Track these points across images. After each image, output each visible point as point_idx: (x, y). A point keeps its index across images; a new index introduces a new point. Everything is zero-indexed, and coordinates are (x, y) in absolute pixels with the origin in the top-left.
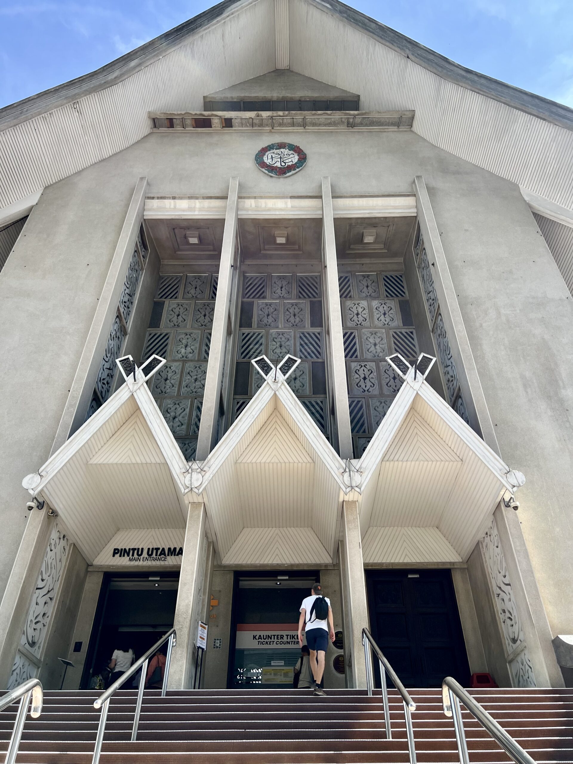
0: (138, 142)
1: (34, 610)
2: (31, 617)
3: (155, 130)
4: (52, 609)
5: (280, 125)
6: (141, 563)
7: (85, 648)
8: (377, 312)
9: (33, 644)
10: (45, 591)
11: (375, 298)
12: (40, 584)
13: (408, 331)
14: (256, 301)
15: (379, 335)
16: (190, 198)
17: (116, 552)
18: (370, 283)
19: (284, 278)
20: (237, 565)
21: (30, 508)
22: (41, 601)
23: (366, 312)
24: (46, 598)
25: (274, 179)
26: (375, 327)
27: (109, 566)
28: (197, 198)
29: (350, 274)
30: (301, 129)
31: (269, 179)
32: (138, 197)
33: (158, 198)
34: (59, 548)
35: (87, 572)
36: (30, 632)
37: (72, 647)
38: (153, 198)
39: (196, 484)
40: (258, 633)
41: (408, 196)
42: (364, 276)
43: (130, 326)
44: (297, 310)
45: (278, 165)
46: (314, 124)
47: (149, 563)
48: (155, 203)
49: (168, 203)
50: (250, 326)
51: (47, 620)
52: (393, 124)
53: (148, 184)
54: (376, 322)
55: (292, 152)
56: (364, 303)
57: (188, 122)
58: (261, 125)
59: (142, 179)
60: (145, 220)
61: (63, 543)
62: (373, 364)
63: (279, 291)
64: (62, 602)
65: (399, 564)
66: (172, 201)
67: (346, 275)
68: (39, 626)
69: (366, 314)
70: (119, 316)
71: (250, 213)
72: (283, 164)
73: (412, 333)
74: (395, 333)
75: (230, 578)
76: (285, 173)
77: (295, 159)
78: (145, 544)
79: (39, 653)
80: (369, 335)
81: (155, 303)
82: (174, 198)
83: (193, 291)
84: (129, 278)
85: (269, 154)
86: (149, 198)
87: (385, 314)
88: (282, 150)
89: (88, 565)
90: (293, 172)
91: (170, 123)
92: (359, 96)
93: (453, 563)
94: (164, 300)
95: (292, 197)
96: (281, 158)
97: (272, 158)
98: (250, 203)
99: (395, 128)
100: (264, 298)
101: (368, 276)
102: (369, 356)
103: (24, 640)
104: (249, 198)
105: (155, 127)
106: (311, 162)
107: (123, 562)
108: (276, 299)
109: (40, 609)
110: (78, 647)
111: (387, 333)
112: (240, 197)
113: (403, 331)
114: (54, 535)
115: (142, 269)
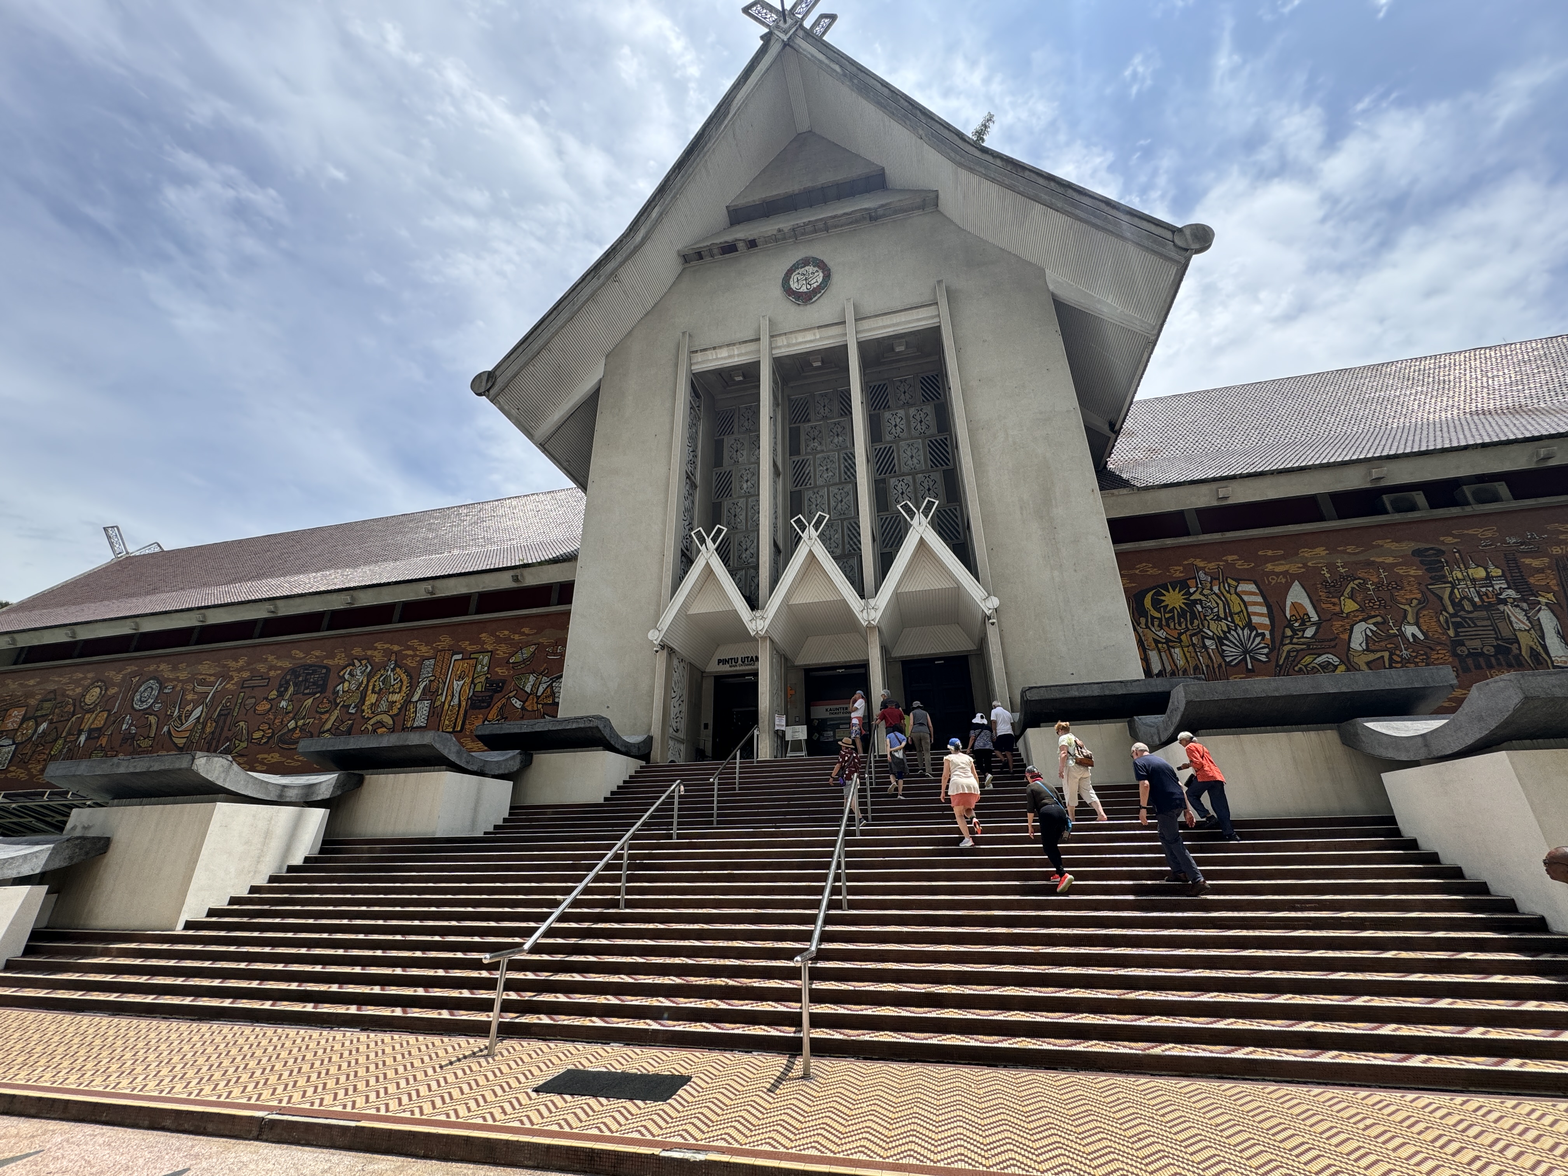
0: (674, 283)
1: (673, 712)
2: (672, 716)
3: (687, 265)
4: (684, 707)
5: (803, 234)
6: (738, 668)
7: (711, 727)
8: (914, 420)
9: (677, 731)
10: (677, 698)
11: (912, 405)
12: (674, 695)
13: (942, 438)
14: (802, 425)
15: (915, 446)
16: (728, 345)
17: (720, 661)
18: (907, 387)
19: (826, 395)
20: (805, 665)
21: (657, 651)
22: (677, 705)
23: (903, 422)
24: (680, 702)
25: (802, 308)
26: (912, 438)
27: (717, 672)
28: (734, 344)
29: (887, 381)
30: (824, 234)
31: (797, 307)
32: (684, 356)
33: (702, 351)
34: (681, 668)
35: (702, 677)
36: (674, 725)
37: (702, 726)
38: (696, 352)
39: (760, 628)
40: (829, 707)
41: (930, 305)
42: (901, 381)
43: (698, 479)
44: (839, 430)
45: (804, 289)
46: (836, 227)
47: (744, 668)
48: (699, 357)
49: (711, 355)
50: (799, 453)
51: (682, 715)
52: (918, 208)
53: (690, 335)
54: (913, 432)
55: (816, 269)
56: (901, 413)
57: (715, 251)
58: (784, 239)
59: (684, 333)
60: (693, 374)
61: (682, 664)
62: (910, 478)
63: (822, 411)
64: (690, 702)
65: (927, 655)
66: (713, 352)
67: (884, 382)
68: (678, 720)
69: (903, 425)
70: (688, 477)
71: (783, 350)
72: (809, 287)
73: (946, 439)
74: (931, 441)
75: (802, 674)
76: (811, 299)
77: (820, 277)
78: (739, 655)
79: (682, 735)
80: (906, 447)
81: (716, 441)
82: (714, 348)
83: (746, 424)
84: (691, 437)
85: (794, 277)
86: (693, 352)
87: (921, 422)
88: (807, 268)
89: (702, 672)
90: (819, 295)
91: (699, 256)
92: (883, 169)
93: (970, 651)
94: (722, 437)
95: (819, 327)
96: (806, 279)
97: (798, 281)
98: (781, 341)
99: (920, 212)
100: (809, 421)
101: (906, 380)
102: (905, 469)
103: (671, 730)
104: (780, 335)
105: (686, 262)
106: (835, 278)
107: (726, 668)
108: (820, 420)
109: (677, 710)
110: (706, 726)
111: (923, 443)
112: (772, 337)
113: (938, 439)
114: (675, 662)
115: (699, 419)
